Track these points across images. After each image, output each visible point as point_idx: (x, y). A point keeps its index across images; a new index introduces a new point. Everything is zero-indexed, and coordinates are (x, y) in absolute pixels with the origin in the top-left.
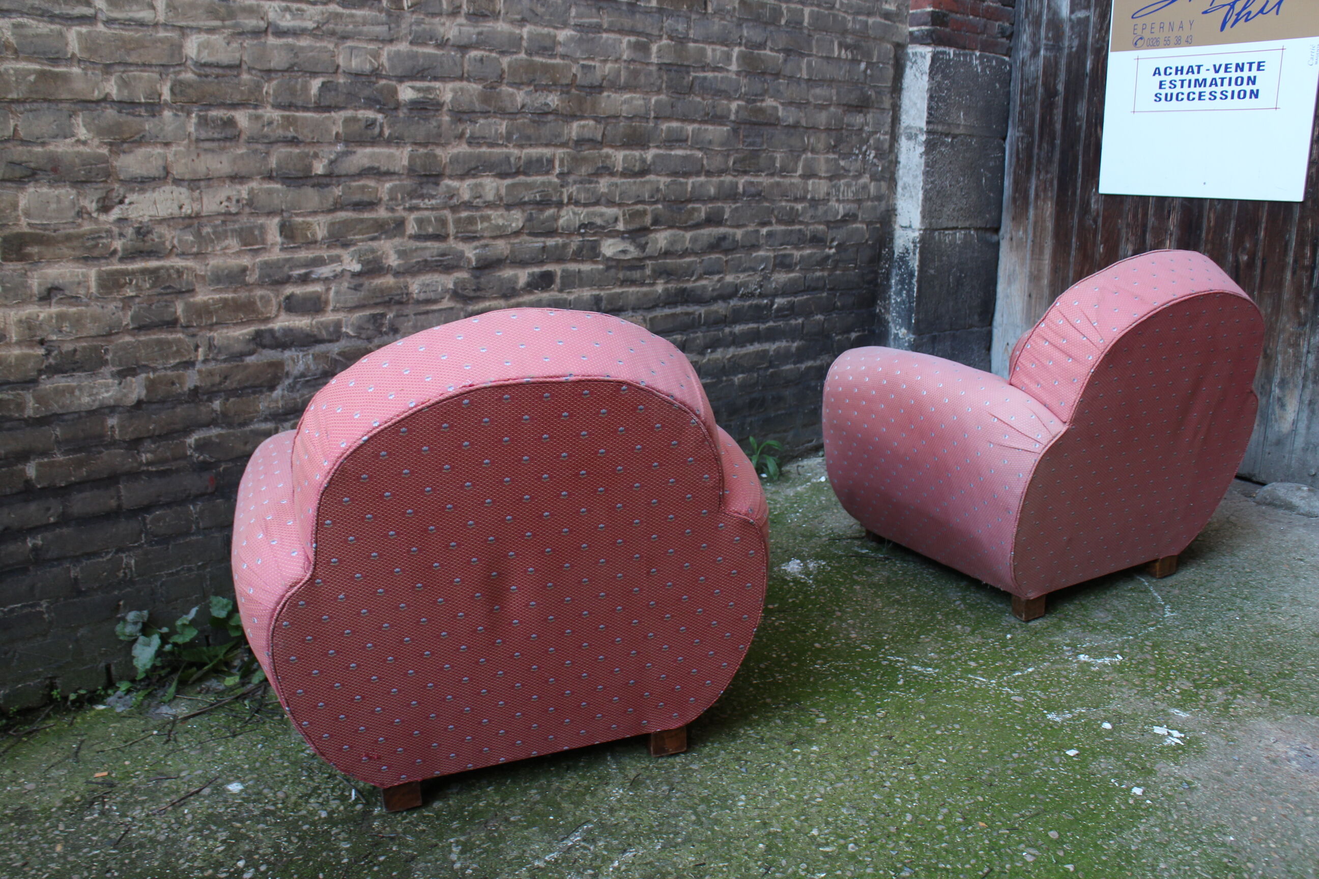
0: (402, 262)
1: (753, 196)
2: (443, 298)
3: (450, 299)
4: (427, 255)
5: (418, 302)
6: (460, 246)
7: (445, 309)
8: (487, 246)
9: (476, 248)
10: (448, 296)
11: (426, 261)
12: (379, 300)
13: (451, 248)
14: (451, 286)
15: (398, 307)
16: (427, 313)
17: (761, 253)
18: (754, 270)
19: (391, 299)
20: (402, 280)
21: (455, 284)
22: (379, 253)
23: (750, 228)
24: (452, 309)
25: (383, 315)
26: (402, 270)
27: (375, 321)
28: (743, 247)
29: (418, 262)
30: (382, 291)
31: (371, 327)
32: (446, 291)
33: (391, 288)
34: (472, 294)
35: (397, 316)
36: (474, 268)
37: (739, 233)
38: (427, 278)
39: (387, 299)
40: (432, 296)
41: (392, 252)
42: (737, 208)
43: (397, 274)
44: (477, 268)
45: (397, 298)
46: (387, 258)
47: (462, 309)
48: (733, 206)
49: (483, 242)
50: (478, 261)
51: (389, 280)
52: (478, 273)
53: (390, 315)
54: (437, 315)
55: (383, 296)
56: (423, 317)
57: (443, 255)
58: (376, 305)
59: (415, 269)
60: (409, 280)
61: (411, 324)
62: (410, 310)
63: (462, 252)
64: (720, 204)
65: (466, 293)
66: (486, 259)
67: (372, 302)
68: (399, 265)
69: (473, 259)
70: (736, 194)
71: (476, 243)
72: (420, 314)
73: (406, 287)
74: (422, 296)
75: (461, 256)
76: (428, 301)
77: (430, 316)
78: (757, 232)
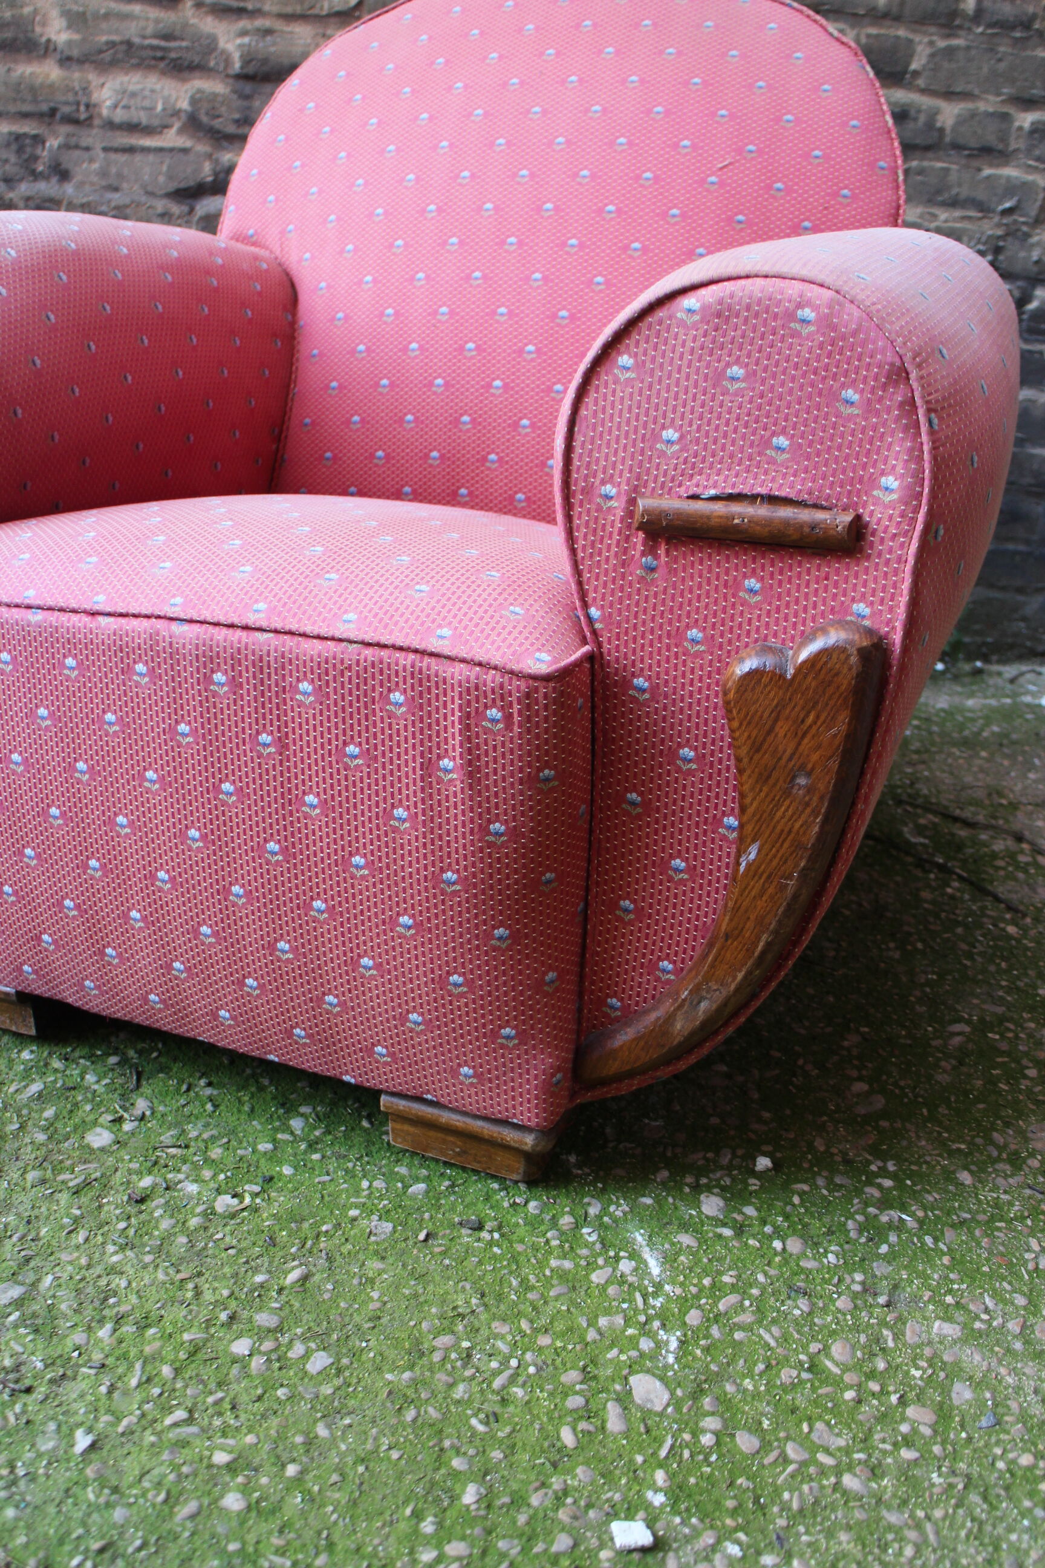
0: (76, 37)
1: (1005, 26)
2: (167, 127)
3: (181, 131)
4: (131, 31)
5: (111, 125)
6: (209, 25)
7: (171, 150)
8: (268, 32)
9: (243, 33)
10: (177, 125)
11: (129, 44)
12: (27, 108)
13: (186, 25)
14: (184, 105)
15: (65, 129)
16: (131, 150)
17: (1010, 172)
18: (984, 209)
19: (53, 112)
20: (77, 75)
21: (194, 101)
22: (27, 10)
23: (988, 104)
24: (185, 151)
25: (39, 140)
26: (75, 53)
27: (20, 150)
28: (957, 147)
29: (112, 44)
30: (33, 89)
31: (13, 159)
32: (176, 113)
33: (51, 86)
34: (231, 129)
35: (66, 146)
36: (239, 77)
37: (949, 113)
38: (134, 81)
39: (45, 107)
40: (143, 118)
41: (54, 13)
42: (950, 51)
43: (66, 61)
44: (243, 77)
45: (66, 110)
46: (44, 24)
47: (209, 156)
48: (942, 44)
49: (260, 23)
50: (247, 60)
51: (49, 72)
52: (248, 88)
53: (53, 143)
54: (151, 158)
55: (35, 101)
56: (122, 158)
57: (168, 37)
58: (25, 115)
59: (107, 56)
60: (92, 77)
61: (96, 166)
62: (93, 138)
63: (213, 40)
64: (902, 33)
65: (217, 123)
66: (265, 61)
67: (12, 108)
68: (69, 43)
69: (236, 56)
70: (954, 14)
71: (244, 23)
72: (116, 150)
73: (86, 90)
74: (119, 116)
75: (210, 45)
76: (133, 128)
77: (138, 158)
78: (1005, 117)
